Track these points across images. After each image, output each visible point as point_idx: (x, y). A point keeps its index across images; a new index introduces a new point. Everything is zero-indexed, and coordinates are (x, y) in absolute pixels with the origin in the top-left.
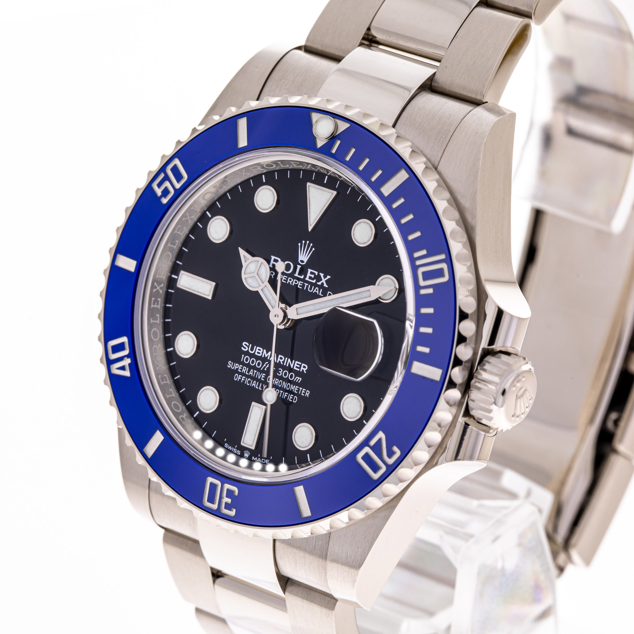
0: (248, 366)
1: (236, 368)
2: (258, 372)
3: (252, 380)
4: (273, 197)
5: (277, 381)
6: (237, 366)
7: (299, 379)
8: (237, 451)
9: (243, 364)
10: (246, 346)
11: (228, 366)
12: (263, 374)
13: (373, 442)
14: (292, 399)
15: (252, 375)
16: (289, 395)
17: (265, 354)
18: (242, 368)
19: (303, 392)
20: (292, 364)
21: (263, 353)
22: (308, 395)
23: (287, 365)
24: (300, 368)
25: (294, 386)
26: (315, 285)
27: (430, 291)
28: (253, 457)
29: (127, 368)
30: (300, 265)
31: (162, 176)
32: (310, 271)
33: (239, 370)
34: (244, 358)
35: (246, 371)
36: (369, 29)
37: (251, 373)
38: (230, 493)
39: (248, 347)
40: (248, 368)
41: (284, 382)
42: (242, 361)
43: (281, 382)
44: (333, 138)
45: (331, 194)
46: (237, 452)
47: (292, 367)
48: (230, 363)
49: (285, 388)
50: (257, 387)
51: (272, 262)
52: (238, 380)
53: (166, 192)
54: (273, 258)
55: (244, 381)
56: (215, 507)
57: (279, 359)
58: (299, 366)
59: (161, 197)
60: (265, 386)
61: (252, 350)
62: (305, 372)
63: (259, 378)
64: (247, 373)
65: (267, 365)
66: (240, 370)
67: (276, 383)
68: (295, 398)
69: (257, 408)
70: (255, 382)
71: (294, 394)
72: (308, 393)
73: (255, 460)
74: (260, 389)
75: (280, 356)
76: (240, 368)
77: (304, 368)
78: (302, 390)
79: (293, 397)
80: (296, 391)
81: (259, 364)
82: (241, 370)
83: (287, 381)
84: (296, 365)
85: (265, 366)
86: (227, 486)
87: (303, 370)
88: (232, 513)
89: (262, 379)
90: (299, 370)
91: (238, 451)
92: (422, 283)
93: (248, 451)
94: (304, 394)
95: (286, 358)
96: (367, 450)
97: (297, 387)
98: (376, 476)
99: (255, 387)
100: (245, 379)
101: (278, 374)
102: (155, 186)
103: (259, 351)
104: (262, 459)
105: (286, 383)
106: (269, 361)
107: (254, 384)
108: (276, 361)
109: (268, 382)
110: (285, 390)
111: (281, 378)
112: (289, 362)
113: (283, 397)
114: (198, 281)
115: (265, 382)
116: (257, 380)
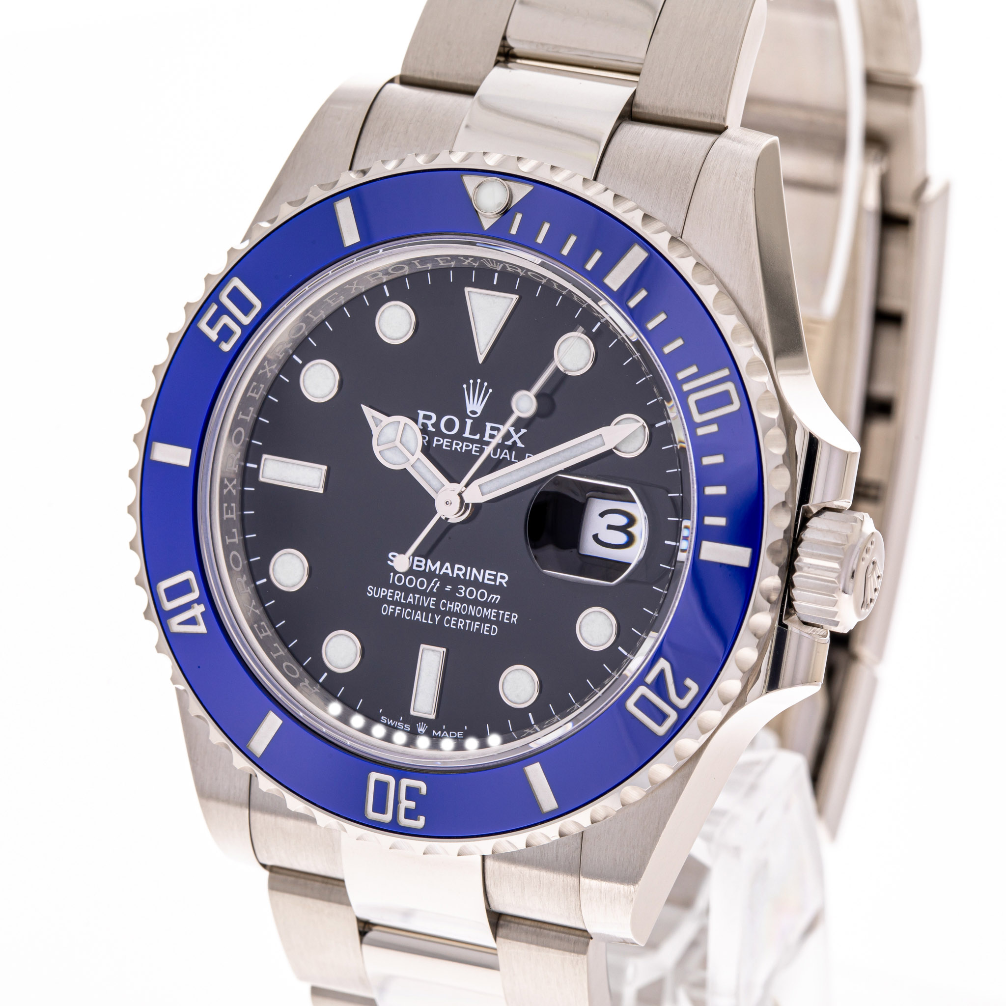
0: (403, 588)
1: (383, 595)
2: (422, 597)
3: (414, 611)
4: (408, 317)
5: (458, 606)
6: (384, 592)
7: (497, 598)
9: (394, 587)
11: (368, 593)
12: (432, 599)
13: (651, 678)
14: (489, 631)
15: (412, 603)
16: (483, 624)
17: (430, 567)
18: (393, 593)
19: (506, 616)
20: (480, 575)
21: (426, 565)
22: (516, 620)
23: (472, 579)
24: (495, 580)
25: (490, 610)
26: (503, 446)
27: (714, 428)
28: (434, 732)
29: (200, 619)
31: (214, 308)
32: (489, 425)
33: (388, 598)
34: (394, 578)
35: (400, 598)
36: (504, 38)
37: (410, 600)
38: (412, 793)
40: (403, 593)
41: (471, 606)
42: (391, 582)
43: (465, 607)
45: (509, 300)
46: (404, 727)
47: (481, 581)
48: (371, 589)
49: (473, 614)
50: (425, 620)
51: (421, 420)
52: (389, 614)
53: (226, 333)
54: (421, 413)
55: (400, 614)
56: (387, 818)
57: (456, 572)
58: (493, 577)
59: (219, 341)
60: (437, 617)
62: (505, 585)
63: (426, 605)
64: (402, 601)
65: (436, 583)
66: (390, 597)
67: (457, 610)
68: (494, 628)
69: (431, 653)
70: (419, 612)
72: (515, 617)
73: (439, 734)
74: (429, 622)
75: (457, 566)
76: (389, 594)
77: (503, 579)
78: (503, 615)
79: (490, 628)
80: (494, 616)
81: (422, 584)
82: (392, 597)
83: (475, 603)
84: (487, 576)
85: (432, 586)
86: (405, 782)
87: (500, 583)
88: (420, 823)
89: (431, 607)
90: (493, 583)
91: (406, 725)
92: (698, 418)
93: (423, 723)
94: (509, 619)
95: (469, 568)
96: (642, 690)
97: (494, 610)
98: (661, 730)
99: (420, 620)
100: (401, 610)
101: (457, 594)
102: (203, 325)
103: (419, 563)
104: (451, 733)
105: (475, 607)
106: (438, 576)
107: (418, 616)
108: (451, 575)
109: (443, 609)
110: (474, 619)
111: (464, 600)
112: (475, 574)
113: (471, 630)
114: (295, 466)
115: (437, 611)
116: (422, 609)
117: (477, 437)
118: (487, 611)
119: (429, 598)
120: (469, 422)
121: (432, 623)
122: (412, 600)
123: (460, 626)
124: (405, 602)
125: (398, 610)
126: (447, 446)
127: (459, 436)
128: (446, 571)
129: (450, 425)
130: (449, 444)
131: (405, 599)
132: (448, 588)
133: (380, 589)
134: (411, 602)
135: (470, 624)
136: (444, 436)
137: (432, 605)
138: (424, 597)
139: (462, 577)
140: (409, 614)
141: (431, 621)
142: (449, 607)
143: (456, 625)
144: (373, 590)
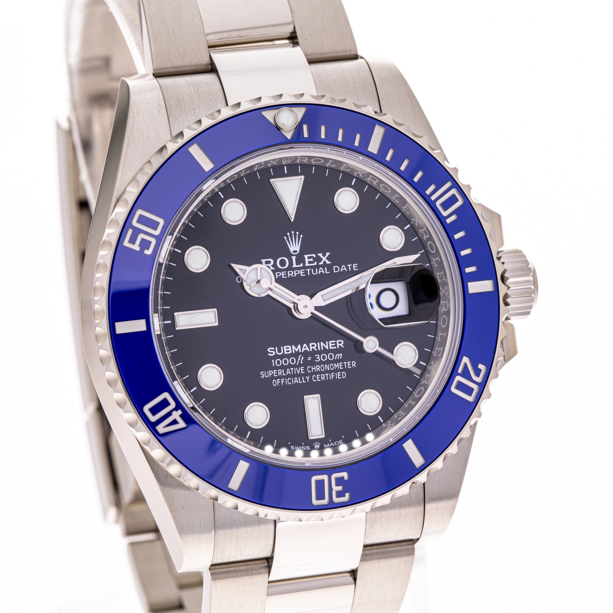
0: (282, 367)
1: (271, 375)
3: (292, 378)
4: (241, 206)
6: (271, 373)
7: (340, 356)
8: (306, 448)
9: (276, 368)
10: (271, 351)
11: (261, 376)
12: (301, 368)
14: (341, 376)
16: (336, 373)
17: (295, 350)
18: (277, 372)
19: (349, 365)
20: (326, 345)
21: (292, 349)
22: (355, 365)
23: (322, 349)
24: (336, 346)
27: (454, 218)
28: (325, 445)
29: (179, 420)
30: (294, 255)
32: (306, 256)
33: (275, 376)
34: (274, 362)
35: (282, 373)
37: (288, 372)
38: (339, 481)
39: (275, 351)
40: (283, 370)
41: (326, 365)
42: (274, 366)
44: (298, 126)
45: (299, 180)
47: (327, 348)
48: (262, 373)
50: (301, 382)
52: (278, 385)
53: (145, 244)
54: (263, 261)
55: (284, 383)
56: (326, 501)
57: (311, 348)
58: (334, 344)
59: (142, 250)
60: (308, 378)
61: (279, 351)
62: (343, 347)
63: (298, 373)
64: (284, 375)
65: (301, 358)
66: (276, 374)
67: (318, 370)
68: (344, 374)
69: (312, 399)
70: (296, 378)
71: (341, 371)
72: (354, 363)
73: (328, 446)
75: (311, 344)
76: (275, 373)
78: (347, 364)
79: (341, 374)
80: (341, 367)
81: (293, 361)
82: (277, 374)
83: (328, 362)
84: (330, 345)
85: (299, 360)
87: (340, 346)
89: (302, 373)
90: (335, 348)
92: (445, 214)
93: (317, 442)
94: (351, 366)
95: (319, 343)
96: (458, 378)
97: (340, 363)
98: (472, 399)
99: (298, 383)
100: (285, 380)
101: (316, 361)
102: (126, 243)
103: (288, 350)
104: (335, 443)
105: (328, 365)
106: (301, 353)
107: (296, 380)
108: (309, 351)
109: (309, 372)
110: (330, 372)
111: (321, 363)
112: (323, 345)
113: (330, 379)
114: (197, 314)
115: (306, 374)
116: (297, 375)
117: (301, 265)
118: (336, 365)
119: (299, 368)
120: (294, 258)
121: (305, 382)
122: (289, 372)
123: (323, 379)
124: (285, 375)
125: (283, 380)
126: (284, 276)
127: (290, 268)
128: (305, 349)
129: (283, 263)
130: (285, 274)
131: (285, 372)
132: (309, 359)
133: (268, 372)
134: (289, 373)
135: (328, 376)
136: (281, 270)
137: (303, 372)
138: (296, 368)
139: (316, 350)
140: (290, 381)
141: (304, 381)
142: (313, 369)
143: (320, 379)
144: (264, 374)
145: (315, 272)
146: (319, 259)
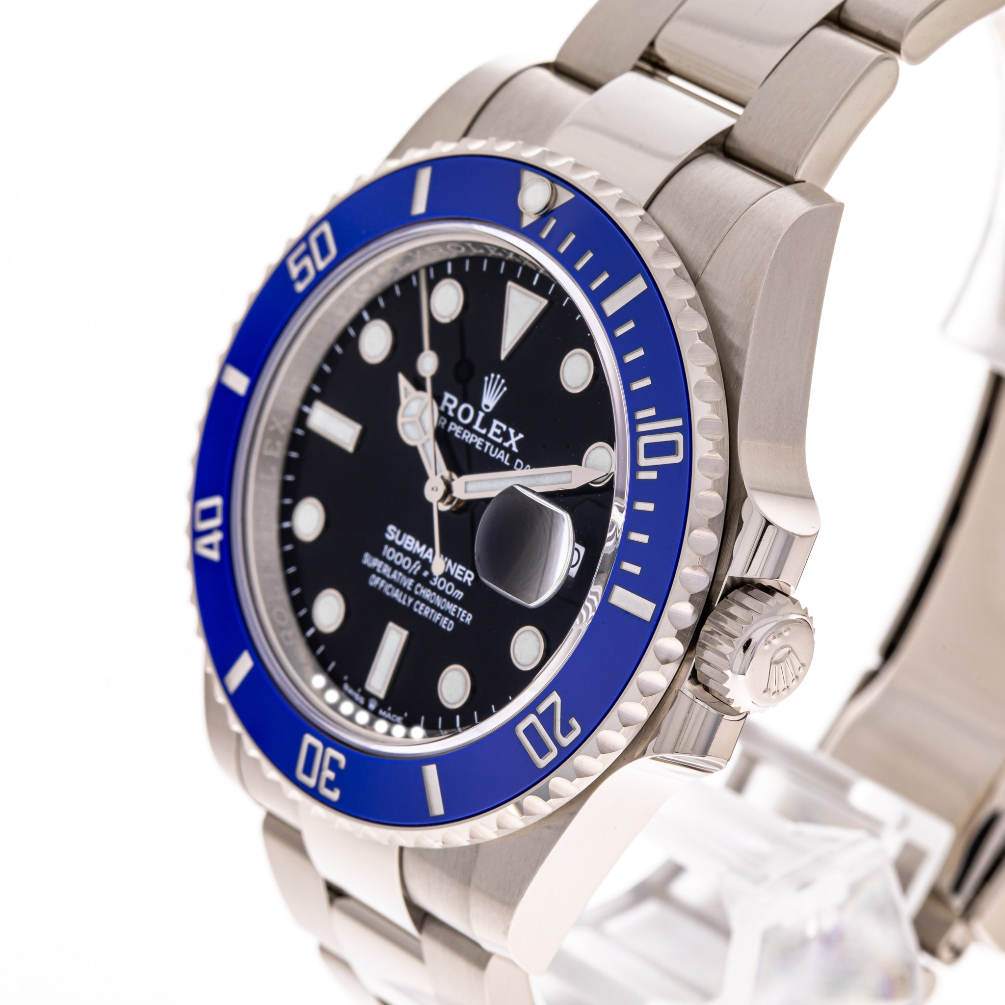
0: (391, 564)
1: (374, 566)
2: (404, 576)
3: (394, 588)
4: (458, 298)
5: (429, 593)
6: (376, 563)
7: (460, 595)
8: (359, 698)
9: (384, 559)
10: (392, 532)
11: (363, 560)
12: (411, 580)
13: (542, 708)
14: (446, 625)
15: (395, 580)
16: (443, 617)
17: (417, 548)
18: (383, 566)
19: (463, 615)
20: (453, 568)
21: (414, 545)
22: (470, 621)
23: (446, 570)
24: (463, 576)
25: (452, 605)
26: (500, 446)
27: (653, 475)
28: (379, 711)
29: (217, 547)
30: (483, 411)
31: (302, 247)
32: (496, 422)
33: (378, 570)
34: (387, 551)
35: (387, 572)
36: (652, 44)
37: (394, 576)
38: (334, 764)
39: (395, 534)
40: (390, 568)
41: (438, 597)
42: (384, 555)
43: (434, 595)
44: (546, 214)
45: (538, 303)
47: (452, 574)
48: (367, 556)
49: (438, 605)
50: (400, 599)
51: (445, 403)
52: (375, 586)
53: (303, 274)
54: (447, 395)
55: (383, 588)
56: (311, 782)
58: (462, 573)
59: (296, 280)
60: (411, 600)
61: (400, 538)
62: (470, 584)
63: (405, 585)
64: (388, 576)
65: (417, 566)
67: (427, 597)
68: (451, 624)
69: (395, 633)
70: (398, 590)
72: (469, 617)
73: (384, 714)
74: (403, 602)
76: (380, 566)
77: (469, 578)
78: (461, 612)
79: (448, 622)
80: (454, 612)
81: (407, 563)
82: (381, 569)
83: (443, 594)
84: (458, 571)
85: (414, 568)
86: (331, 752)
87: (467, 580)
90: (461, 579)
91: (361, 698)
92: (643, 462)
93: (374, 700)
94: (464, 618)
95: (446, 559)
96: (532, 719)
97: (455, 606)
98: (542, 763)
99: (397, 599)
100: (385, 585)
101: (431, 582)
102: (291, 261)
103: (410, 543)
104: (393, 716)
105: (441, 598)
106: (421, 560)
107: (397, 594)
108: (431, 561)
109: (416, 593)
110: (438, 610)
111: (434, 589)
112: (450, 566)
113: (433, 620)
115: (411, 593)
116: (401, 588)
117: (484, 431)
118: (450, 605)
119: (409, 579)
120: (481, 415)
121: (405, 604)
123: (426, 614)
125: (383, 583)
126: (458, 433)
127: (469, 427)
128: (428, 557)
129: (466, 413)
130: (460, 432)
131: (391, 574)
132: (426, 574)
133: (374, 559)
134: (394, 578)
136: (459, 423)
137: (409, 587)
140: (390, 590)
141: (405, 602)
142: (422, 592)
143: (423, 611)
144: (368, 559)
145: (493, 452)
146: (506, 436)
